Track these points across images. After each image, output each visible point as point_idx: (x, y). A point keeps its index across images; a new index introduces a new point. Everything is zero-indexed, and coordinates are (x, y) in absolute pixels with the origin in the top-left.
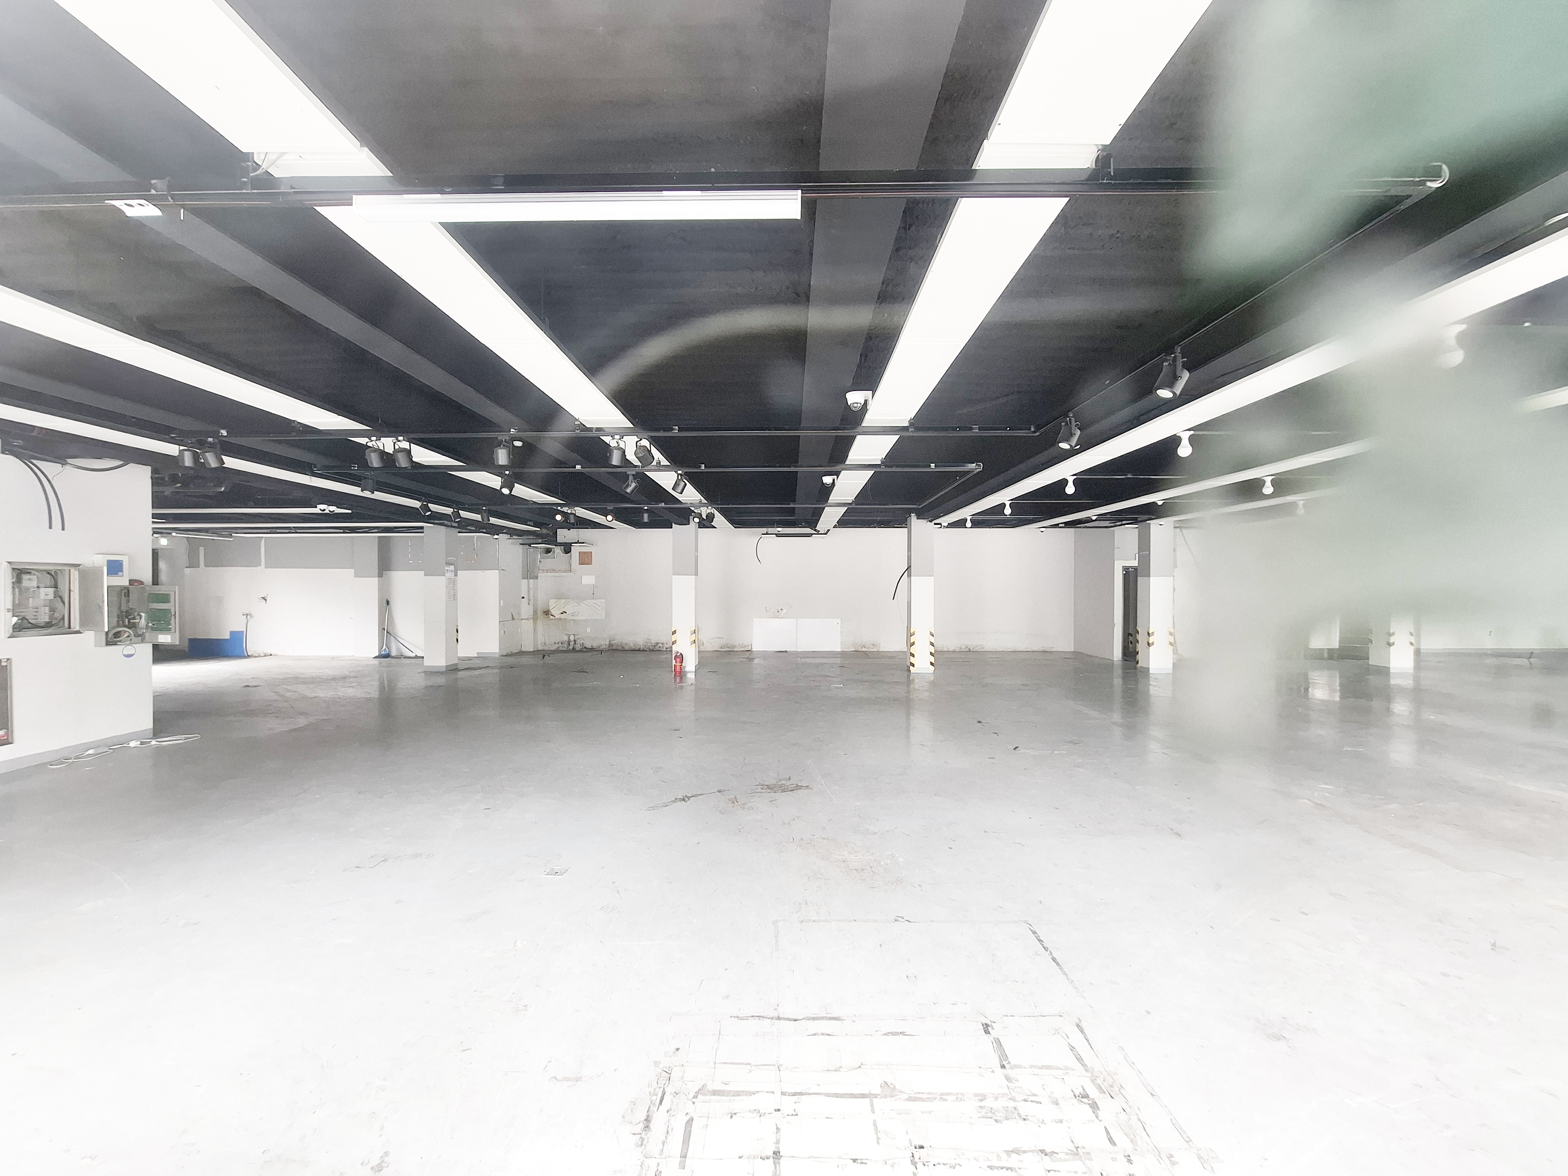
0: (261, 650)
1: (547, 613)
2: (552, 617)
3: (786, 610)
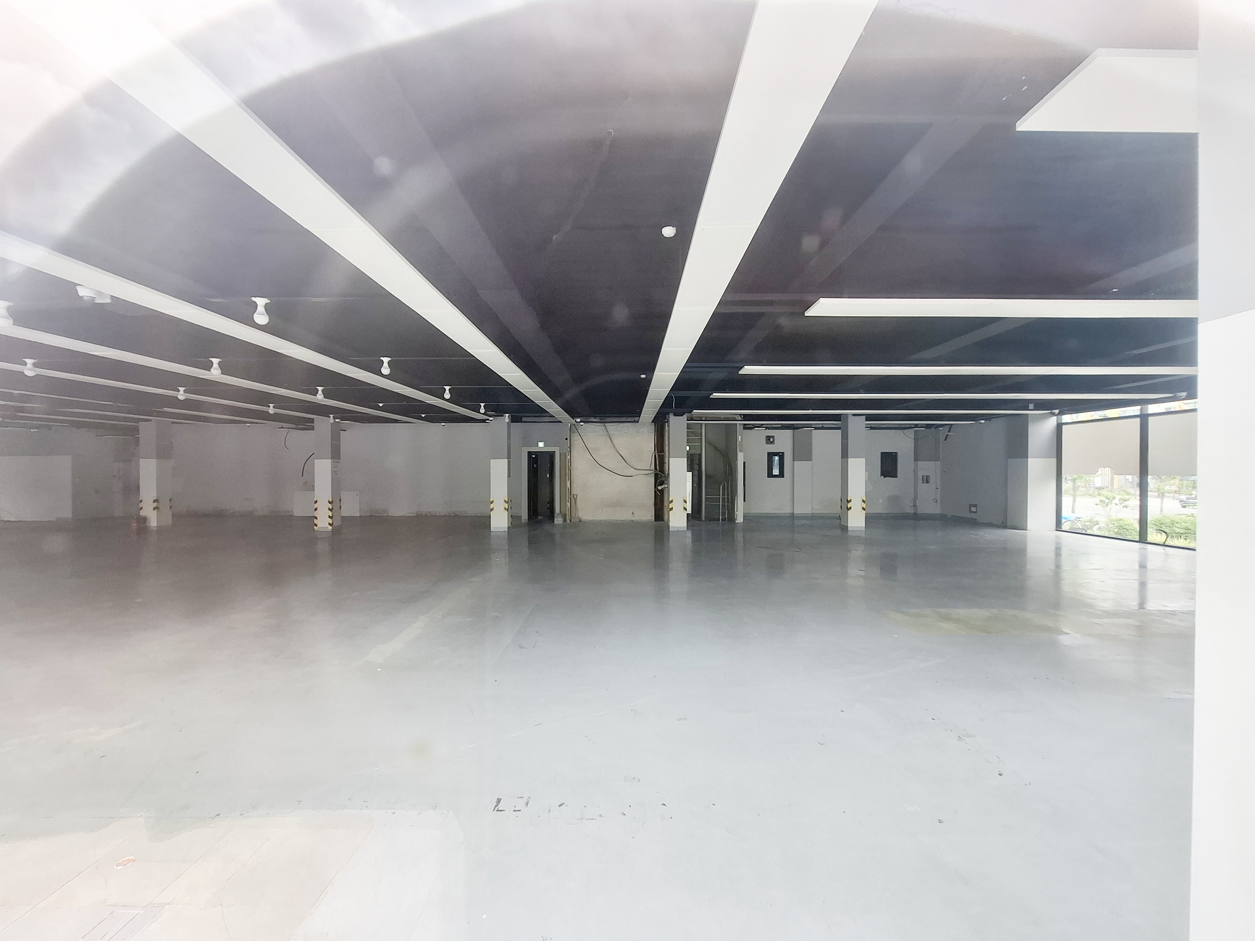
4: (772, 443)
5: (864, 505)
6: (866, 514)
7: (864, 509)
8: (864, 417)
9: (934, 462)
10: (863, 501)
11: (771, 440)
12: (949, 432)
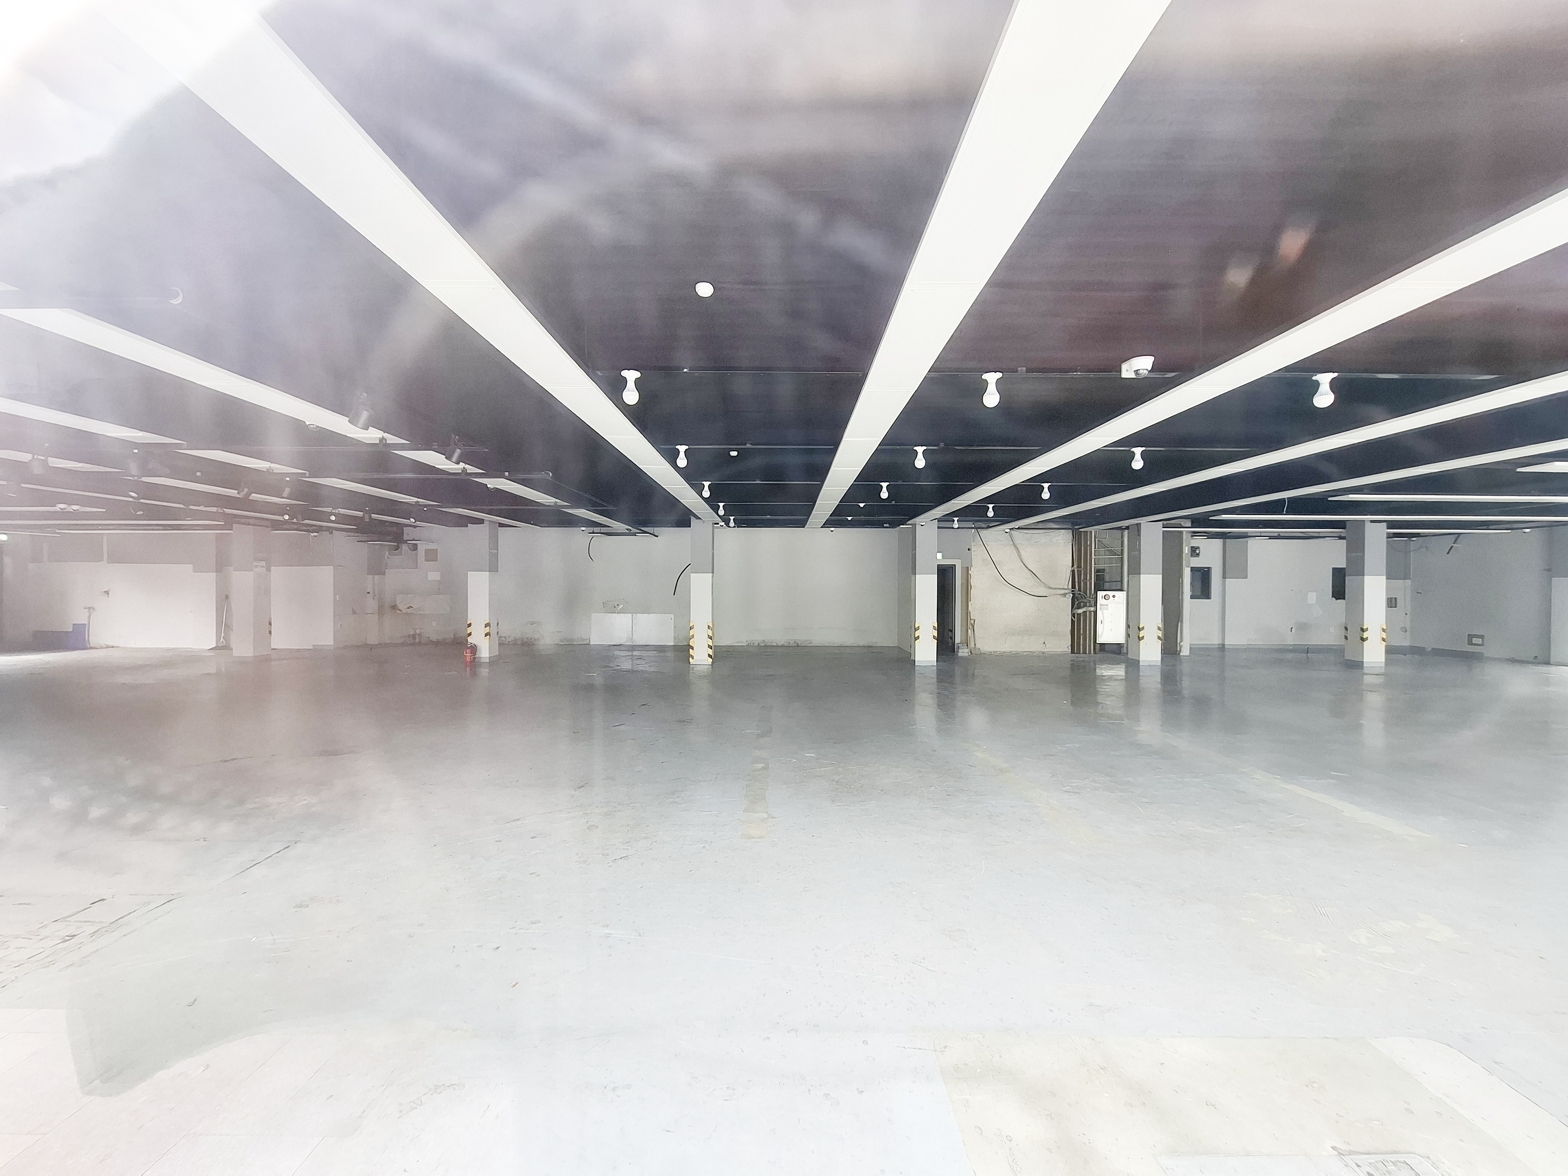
0: (104, 642)
1: (394, 607)
2: (398, 611)
3: (622, 606)
4: (1198, 555)
5: (1384, 635)
6: (1386, 646)
7: (1384, 640)
8: (1385, 524)
9: (1403, 580)
10: (1384, 630)
11: (1198, 552)
12: (1454, 543)
